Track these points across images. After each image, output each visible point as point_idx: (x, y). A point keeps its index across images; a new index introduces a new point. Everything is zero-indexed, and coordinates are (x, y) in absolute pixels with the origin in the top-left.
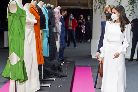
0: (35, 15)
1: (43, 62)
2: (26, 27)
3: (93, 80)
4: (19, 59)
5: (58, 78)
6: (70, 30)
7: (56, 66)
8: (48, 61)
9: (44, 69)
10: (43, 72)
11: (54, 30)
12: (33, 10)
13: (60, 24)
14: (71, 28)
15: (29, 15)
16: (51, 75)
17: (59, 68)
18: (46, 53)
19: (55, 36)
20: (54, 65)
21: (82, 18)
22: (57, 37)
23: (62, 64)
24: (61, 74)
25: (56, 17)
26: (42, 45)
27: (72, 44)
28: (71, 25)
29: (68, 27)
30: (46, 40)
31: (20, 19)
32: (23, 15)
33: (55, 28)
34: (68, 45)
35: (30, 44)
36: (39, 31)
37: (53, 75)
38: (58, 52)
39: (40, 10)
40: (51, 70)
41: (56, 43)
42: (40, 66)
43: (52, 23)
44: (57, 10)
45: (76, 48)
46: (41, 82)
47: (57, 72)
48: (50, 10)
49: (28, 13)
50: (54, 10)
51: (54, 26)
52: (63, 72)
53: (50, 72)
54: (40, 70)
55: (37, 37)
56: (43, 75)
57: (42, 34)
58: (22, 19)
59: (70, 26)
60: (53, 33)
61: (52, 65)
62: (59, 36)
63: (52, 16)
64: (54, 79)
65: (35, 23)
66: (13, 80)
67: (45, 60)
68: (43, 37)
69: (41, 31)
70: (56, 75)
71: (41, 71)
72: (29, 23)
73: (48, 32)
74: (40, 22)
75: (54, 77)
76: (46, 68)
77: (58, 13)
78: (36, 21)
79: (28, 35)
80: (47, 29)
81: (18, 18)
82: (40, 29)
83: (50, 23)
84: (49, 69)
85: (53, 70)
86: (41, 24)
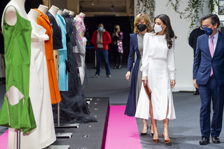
0: (45, 28)
1: (59, 100)
2: (32, 46)
3: (137, 125)
4: (22, 96)
5: (83, 124)
6: (99, 48)
7: (79, 105)
8: (67, 98)
9: (61, 110)
10: (60, 115)
11: (76, 50)
12: (43, 20)
13: (84, 40)
14: (100, 46)
15: (35, 27)
16: (73, 119)
17: (85, 109)
18: (63, 85)
20: (76, 104)
21: (119, 30)
22: (80, 61)
23: (89, 102)
24: (87, 117)
25: (77, 29)
26: (57, 74)
27: (103, 71)
29: (97, 45)
30: (63, 66)
31: (22, 34)
32: (27, 28)
33: (76, 47)
34: (98, 73)
35: (38, 73)
36: (53, 52)
37: (75, 120)
38: (82, 83)
39: (53, 20)
40: (72, 112)
41: (78, 69)
42: (54, 106)
43: (72, 40)
44: (79, 19)
45: (110, 76)
46: (58, 129)
47: (82, 114)
48: (68, 19)
50: (75, 19)
51: (75, 44)
52: (91, 115)
53: (71, 114)
54: (55, 111)
55: (50, 61)
56: (60, 119)
57: (56, 57)
58: (26, 34)
59: (100, 43)
60: (74, 54)
61: (73, 104)
62: (83, 59)
63: (71, 28)
64: (77, 125)
65: (46, 39)
66: (14, 129)
67: (62, 97)
68: (58, 62)
69: (55, 52)
70: (79, 120)
71: (57, 113)
72: (37, 40)
73: (66, 53)
74: (53, 37)
75: (77, 122)
76: (64, 110)
77: (81, 23)
78: (47, 37)
79: (36, 58)
80: (65, 48)
81: (19, 33)
82: (54, 49)
83: (68, 40)
84: (69, 111)
85: (75, 111)
86: (55, 41)
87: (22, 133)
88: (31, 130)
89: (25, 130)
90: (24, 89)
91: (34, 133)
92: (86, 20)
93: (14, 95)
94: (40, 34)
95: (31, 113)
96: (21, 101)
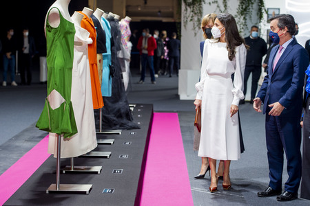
0: (89, 31)
1: (102, 105)
2: (75, 49)
3: (181, 134)
4: (64, 100)
5: (126, 131)
6: (144, 54)
7: (122, 111)
8: (110, 104)
9: (103, 116)
10: (103, 120)
11: (120, 55)
12: (87, 23)
13: (129, 45)
14: (145, 52)
15: (79, 30)
16: (115, 125)
17: (128, 115)
18: (107, 91)
19: (121, 65)
20: (119, 110)
21: (165, 36)
22: (124, 66)
23: (132, 109)
24: (130, 124)
25: (122, 33)
26: (100, 79)
27: (148, 79)
28: (146, 46)
29: (141, 50)
30: (106, 71)
31: (65, 37)
32: (71, 31)
33: (120, 52)
34: (143, 79)
35: (81, 77)
36: (96, 57)
37: (118, 126)
38: (126, 89)
39: (97, 23)
40: (115, 118)
41: (122, 75)
42: (96, 112)
43: (116, 44)
44: (124, 23)
45: (155, 82)
46: (99, 136)
47: (125, 121)
48: (113, 23)
49: (77, 27)
50: (120, 23)
51: (119, 48)
52: (134, 122)
53: (114, 120)
54: (97, 117)
55: (93, 65)
56: (102, 125)
57: (100, 61)
58: (69, 37)
60: (118, 59)
61: (116, 110)
62: (127, 64)
63: (116, 32)
64: (119, 132)
65: (89, 43)
66: (54, 134)
67: (105, 102)
68: (101, 66)
69: (99, 57)
70: (122, 126)
71: (99, 119)
72: (80, 43)
73: (110, 57)
74: (97, 41)
75: (119, 129)
76: (107, 115)
77: (126, 28)
78: (90, 41)
79: (79, 62)
80: (109, 52)
81: (62, 36)
82: (98, 53)
84: (112, 117)
85: (118, 117)
87: (62, 138)
88: (71, 135)
89: (66, 135)
90: (65, 92)
91: (75, 138)
92: (132, 24)
93: (55, 99)
94: (83, 36)
95: (72, 117)
96: (62, 105)
